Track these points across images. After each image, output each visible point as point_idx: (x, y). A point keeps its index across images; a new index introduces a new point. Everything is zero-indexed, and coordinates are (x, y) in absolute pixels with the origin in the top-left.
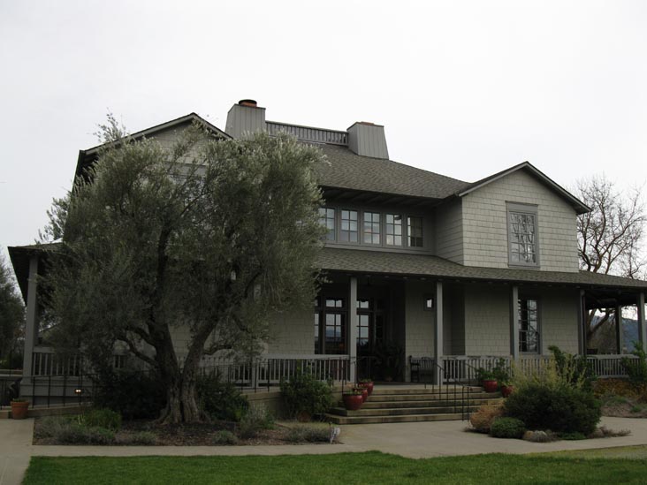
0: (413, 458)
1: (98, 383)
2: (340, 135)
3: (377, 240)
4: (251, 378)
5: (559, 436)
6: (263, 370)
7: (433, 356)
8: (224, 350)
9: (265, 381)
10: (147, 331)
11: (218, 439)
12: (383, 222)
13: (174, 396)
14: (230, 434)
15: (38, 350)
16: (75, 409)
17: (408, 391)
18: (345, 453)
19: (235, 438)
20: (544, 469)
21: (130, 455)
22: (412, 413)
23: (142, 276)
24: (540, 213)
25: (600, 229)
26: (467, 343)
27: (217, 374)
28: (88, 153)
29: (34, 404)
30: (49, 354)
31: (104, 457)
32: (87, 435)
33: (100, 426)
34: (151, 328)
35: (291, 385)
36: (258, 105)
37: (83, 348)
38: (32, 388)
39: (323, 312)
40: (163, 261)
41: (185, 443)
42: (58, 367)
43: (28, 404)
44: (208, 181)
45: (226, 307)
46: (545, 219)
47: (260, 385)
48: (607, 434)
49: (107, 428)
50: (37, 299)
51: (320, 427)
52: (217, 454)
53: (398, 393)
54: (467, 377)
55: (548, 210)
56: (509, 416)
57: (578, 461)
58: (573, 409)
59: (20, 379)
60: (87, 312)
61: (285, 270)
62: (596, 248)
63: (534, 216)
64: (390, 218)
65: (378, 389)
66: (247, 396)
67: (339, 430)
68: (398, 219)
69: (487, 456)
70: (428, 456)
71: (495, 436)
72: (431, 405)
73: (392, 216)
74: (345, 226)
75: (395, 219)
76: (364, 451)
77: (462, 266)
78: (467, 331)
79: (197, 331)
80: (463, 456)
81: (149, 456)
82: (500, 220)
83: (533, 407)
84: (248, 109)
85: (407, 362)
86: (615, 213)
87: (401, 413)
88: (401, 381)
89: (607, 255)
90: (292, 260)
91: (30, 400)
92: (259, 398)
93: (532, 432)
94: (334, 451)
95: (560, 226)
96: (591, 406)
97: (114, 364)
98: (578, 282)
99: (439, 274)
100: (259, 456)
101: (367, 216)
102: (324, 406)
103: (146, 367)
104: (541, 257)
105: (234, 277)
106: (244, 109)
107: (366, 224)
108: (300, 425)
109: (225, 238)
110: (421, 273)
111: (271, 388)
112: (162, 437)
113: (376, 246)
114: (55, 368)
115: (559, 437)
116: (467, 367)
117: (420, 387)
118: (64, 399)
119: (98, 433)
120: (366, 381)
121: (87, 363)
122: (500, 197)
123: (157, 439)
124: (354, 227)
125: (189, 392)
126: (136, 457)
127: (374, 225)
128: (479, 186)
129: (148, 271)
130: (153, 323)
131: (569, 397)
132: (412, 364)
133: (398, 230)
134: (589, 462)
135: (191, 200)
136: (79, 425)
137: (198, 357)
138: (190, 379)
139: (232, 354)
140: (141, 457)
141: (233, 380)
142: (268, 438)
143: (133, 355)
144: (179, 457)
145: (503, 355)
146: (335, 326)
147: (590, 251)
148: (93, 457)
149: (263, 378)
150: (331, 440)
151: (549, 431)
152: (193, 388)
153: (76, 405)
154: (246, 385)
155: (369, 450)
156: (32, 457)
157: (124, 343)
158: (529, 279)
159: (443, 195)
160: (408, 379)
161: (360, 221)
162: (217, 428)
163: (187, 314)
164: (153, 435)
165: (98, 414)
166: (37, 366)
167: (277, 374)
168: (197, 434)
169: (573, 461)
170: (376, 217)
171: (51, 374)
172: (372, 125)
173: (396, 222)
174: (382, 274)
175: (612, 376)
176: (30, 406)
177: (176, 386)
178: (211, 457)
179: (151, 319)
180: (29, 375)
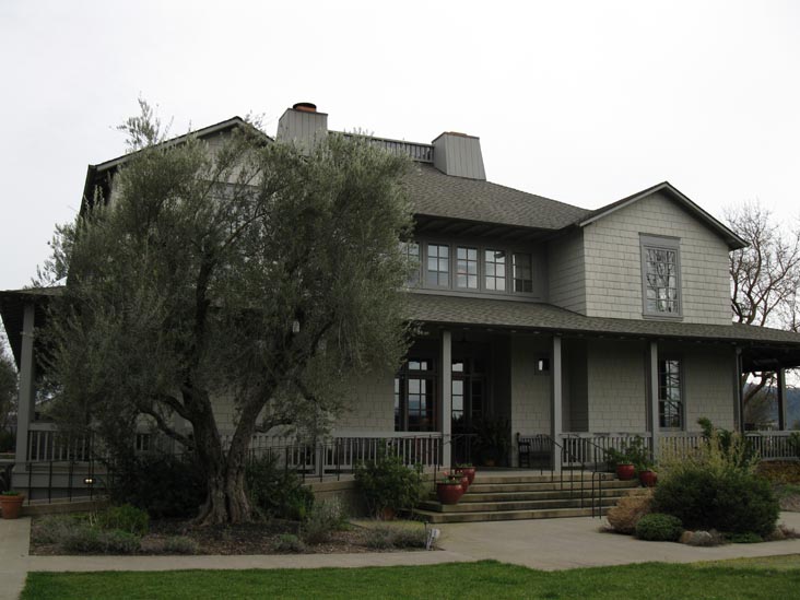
0: (546, 569)
1: (114, 470)
2: (423, 149)
3: (473, 283)
4: (314, 463)
5: (727, 538)
6: (330, 452)
7: (549, 433)
8: (281, 426)
9: (333, 467)
10: (181, 400)
11: (278, 545)
12: (481, 261)
13: (217, 487)
14: (293, 538)
15: (35, 427)
16: (84, 504)
17: (520, 478)
18: (450, 564)
19: (301, 545)
20: (727, 586)
21: (162, 570)
22: (527, 507)
23: (176, 325)
24: (682, 248)
25: (753, 270)
26: (592, 415)
27: (271, 458)
28: (99, 169)
29: (30, 499)
30: (50, 433)
31: (127, 572)
32: (103, 541)
33: (121, 528)
34: (187, 397)
35: (369, 472)
36: (318, 110)
37: (96, 424)
38: (27, 477)
39: (405, 376)
40: (203, 307)
41: (233, 551)
42: (61, 450)
43: (23, 499)
44: (263, 199)
45: (286, 368)
46: (689, 256)
47: (327, 471)
48: (789, 535)
49: (129, 531)
50: (34, 360)
51: (411, 527)
52: (281, 567)
53: (506, 481)
54: (593, 461)
55: (692, 244)
56: (661, 512)
57: (769, 573)
58: (745, 502)
59: (12, 465)
60: (102, 375)
61: (365, 319)
62: (749, 295)
63: (675, 252)
64: (490, 256)
65: (480, 476)
66: (311, 487)
67: (438, 532)
68: (499, 256)
69: (643, 566)
70: (563, 568)
71: (642, 538)
72: (549, 497)
73: (493, 253)
74: (432, 265)
75: (496, 256)
76: (475, 560)
77: (585, 316)
78: (591, 400)
79: (244, 401)
80: (611, 567)
81: (188, 571)
82: (633, 257)
83: (692, 499)
84: (306, 115)
85: (513, 441)
86: (772, 250)
87: (513, 508)
88: (507, 466)
89: (762, 304)
90: (376, 304)
91: (24, 494)
92: (327, 490)
93: (691, 533)
94: (437, 561)
95: (709, 265)
96: (767, 498)
97: (135, 444)
98: (733, 336)
99: (557, 326)
100: (337, 568)
101: (461, 253)
102: (412, 499)
103: (178, 449)
104: (684, 305)
105: (296, 328)
106: (299, 114)
107: (459, 263)
108: (384, 525)
109: (286, 275)
110: (533, 325)
111: (341, 475)
112: (203, 543)
113: (472, 291)
114: (57, 450)
115: (729, 539)
116: (592, 447)
117: (535, 474)
118: (70, 491)
119: (118, 539)
120: (466, 466)
121: (100, 444)
122: (632, 227)
123: (197, 547)
124: (443, 267)
125: (237, 482)
126: (171, 572)
127: (470, 264)
128: (605, 214)
129: (183, 320)
130: (189, 390)
131: (740, 487)
132: (520, 444)
133: (501, 271)
134: (784, 574)
135: (241, 224)
136: (91, 527)
137: (249, 436)
138: (238, 465)
139: (291, 431)
140: (177, 571)
141: (292, 466)
142: (344, 543)
143: (162, 432)
144: (229, 571)
145: (637, 431)
146: (420, 394)
147: (741, 298)
148: (113, 572)
149: (330, 463)
150: (429, 544)
151: (714, 531)
152: (242, 477)
153: (85, 499)
154: (308, 472)
155: (482, 559)
156: (29, 573)
157: (151, 418)
158: (671, 333)
159: (558, 225)
160: (514, 463)
161: (452, 259)
162: (274, 530)
163: (231, 379)
164: (191, 541)
165: (115, 512)
166: (34, 448)
167: (348, 457)
168: (248, 537)
169: (762, 573)
170: (473, 254)
171: (53, 459)
172: (464, 136)
173: (498, 260)
174: (484, 327)
175: (779, 458)
176: (26, 501)
177: (219, 474)
178: (272, 571)
179: (186, 384)
180: (24, 460)
